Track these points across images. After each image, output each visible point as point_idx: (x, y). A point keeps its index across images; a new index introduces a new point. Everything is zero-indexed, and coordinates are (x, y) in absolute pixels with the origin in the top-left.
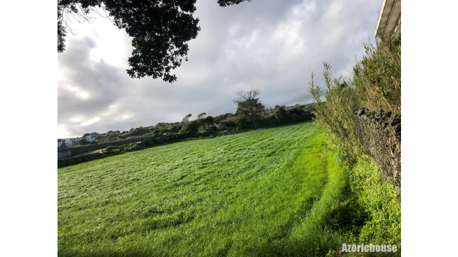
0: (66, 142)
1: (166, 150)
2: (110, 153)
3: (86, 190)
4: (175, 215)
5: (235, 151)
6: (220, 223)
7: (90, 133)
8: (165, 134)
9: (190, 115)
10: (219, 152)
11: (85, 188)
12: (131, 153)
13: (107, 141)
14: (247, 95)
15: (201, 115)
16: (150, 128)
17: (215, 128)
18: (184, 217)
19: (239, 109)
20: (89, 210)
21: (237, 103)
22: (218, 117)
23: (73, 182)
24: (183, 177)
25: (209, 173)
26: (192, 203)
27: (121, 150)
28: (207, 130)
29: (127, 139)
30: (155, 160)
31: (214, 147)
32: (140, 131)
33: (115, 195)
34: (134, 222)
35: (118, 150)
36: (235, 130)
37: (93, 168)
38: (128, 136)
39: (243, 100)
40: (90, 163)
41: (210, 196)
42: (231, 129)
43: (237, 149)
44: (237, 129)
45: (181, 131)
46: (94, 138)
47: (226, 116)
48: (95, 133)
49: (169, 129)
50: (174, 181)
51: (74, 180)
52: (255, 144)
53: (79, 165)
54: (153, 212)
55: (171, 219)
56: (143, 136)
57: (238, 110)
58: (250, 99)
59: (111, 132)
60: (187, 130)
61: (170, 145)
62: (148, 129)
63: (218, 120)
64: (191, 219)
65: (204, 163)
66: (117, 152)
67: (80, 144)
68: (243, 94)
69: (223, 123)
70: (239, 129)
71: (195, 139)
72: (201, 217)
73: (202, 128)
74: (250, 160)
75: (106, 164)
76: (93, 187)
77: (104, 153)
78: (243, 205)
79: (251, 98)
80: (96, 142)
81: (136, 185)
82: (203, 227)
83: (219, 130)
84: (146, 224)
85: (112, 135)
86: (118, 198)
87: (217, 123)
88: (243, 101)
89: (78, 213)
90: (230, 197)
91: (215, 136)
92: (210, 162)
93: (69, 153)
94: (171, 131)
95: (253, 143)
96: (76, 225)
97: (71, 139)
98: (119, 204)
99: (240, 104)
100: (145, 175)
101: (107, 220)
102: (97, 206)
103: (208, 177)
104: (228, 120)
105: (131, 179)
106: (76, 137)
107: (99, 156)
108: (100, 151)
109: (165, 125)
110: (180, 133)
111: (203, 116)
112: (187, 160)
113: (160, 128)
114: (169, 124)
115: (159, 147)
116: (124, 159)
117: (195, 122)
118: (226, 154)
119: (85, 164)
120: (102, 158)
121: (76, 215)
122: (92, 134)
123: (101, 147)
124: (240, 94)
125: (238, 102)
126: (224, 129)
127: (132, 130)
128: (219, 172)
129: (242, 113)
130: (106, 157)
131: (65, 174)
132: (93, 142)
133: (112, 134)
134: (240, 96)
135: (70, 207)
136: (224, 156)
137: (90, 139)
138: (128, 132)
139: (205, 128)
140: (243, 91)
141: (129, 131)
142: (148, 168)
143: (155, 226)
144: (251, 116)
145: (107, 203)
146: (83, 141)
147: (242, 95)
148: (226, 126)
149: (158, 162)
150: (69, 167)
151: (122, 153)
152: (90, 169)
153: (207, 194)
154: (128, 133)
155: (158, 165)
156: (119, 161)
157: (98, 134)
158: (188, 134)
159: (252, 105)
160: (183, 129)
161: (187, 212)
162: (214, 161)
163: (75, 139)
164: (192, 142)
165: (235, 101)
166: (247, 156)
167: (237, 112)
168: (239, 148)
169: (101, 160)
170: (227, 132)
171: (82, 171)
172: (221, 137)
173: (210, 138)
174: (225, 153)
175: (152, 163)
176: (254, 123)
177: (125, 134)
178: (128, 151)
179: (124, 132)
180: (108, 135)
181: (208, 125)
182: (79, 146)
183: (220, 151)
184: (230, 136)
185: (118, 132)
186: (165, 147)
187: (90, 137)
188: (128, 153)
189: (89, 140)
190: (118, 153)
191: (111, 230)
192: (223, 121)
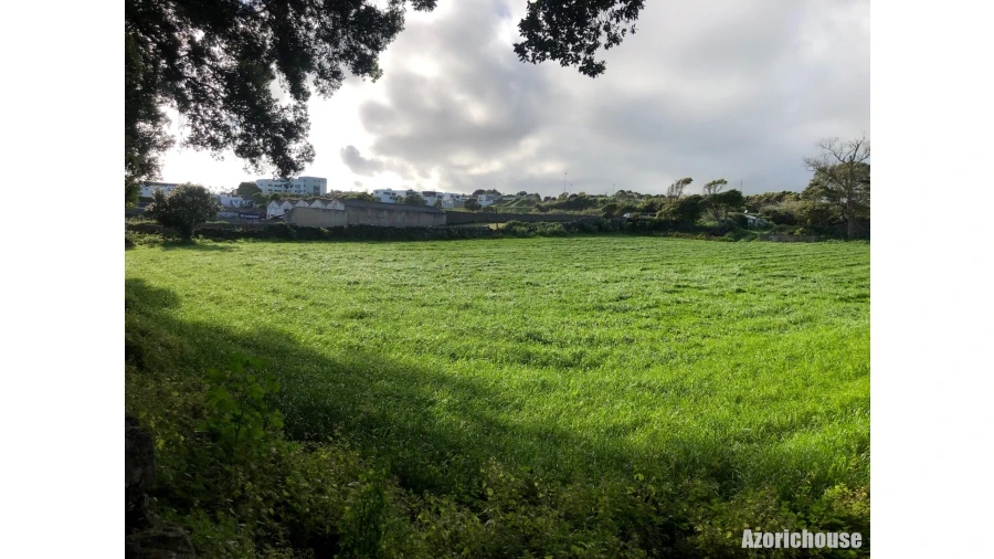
0: (444, 199)
1: (617, 247)
2: (509, 233)
3: (445, 282)
4: (567, 353)
5: (767, 277)
6: (644, 385)
7: (486, 189)
8: (627, 215)
9: (688, 181)
10: (725, 271)
11: (445, 278)
12: (547, 239)
13: (512, 209)
14: (847, 150)
15: (714, 183)
16: (600, 199)
17: (743, 221)
18: (583, 360)
19: (817, 184)
20: (435, 309)
21: (811, 168)
22: (761, 198)
23: (432, 265)
24: (622, 298)
25: (679, 302)
26: (612, 342)
27: (530, 231)
28: (723, 221)
29: (550, 213)
30: (585, 261)
31: (724, 260)
32: (580, 201)
33: (486, 299)
34: (494, 344)
35: (524, 229)
36: (792, 234)
37: (472, 252)
38: (552, 207)
39: (833, 161)
40: (470, 242)
41: (652, 339)
42: (781, 230)
43: (775, 273)
44: (797, 232)
45: (660, 215)
46: (492, 201)
47: (780, 197)
48: (494, 192)
49: (638, 206)
50: (600, 301)
51: (434, 265)
52: (826, 271)
53: (452, 243)
54: (535, 337)
55: (556, 355)
56: (583, 213)
57: (811, 185)
58: (852, 162)
59: (523, 194)
60: (674, 213)
61: (629, 240)
62: (595, 201)
63: (758, 205)
64: (594, 365)
65: (680, 283)
66: (523, 232)
67: (466, 207)
68: (837, 146)
69: (767, 213)
70: (802, 232)
71: (688, 237)
72: (613, 367)
73: (711, 215)
74: (788, 300)
75: (496, 250)
76: (457, 280)
77: (498, 230)
78: (711, 371)
79: (856, 160)
80: (492, 209)
81: (529, 291)
82: (608, 384)
83: (753, 228)
84: (515, 352)
85: (525, 200)
86: (485, 304)
87: (753, 209)
88: (831, 164)
89: (419, 310)
90: (695, 351)
91: (737, 239)
92: (695, 284)
93: (444, 220)
94: (640, 210)
95: (824, 268)
96: (408, 326)
97: (452, 196)
98: (485, 312)
99: (822, 170)
100: (553, 279)
101: (455, 331)
102: (450, 306)
103: (673, 309)
104: (783, 207)
105: (524, 281)
106: (460, 193)
107: (489, 234)
108: (493, 226)
109: (632, 197)
110: (656, 218)
111: (719, 186)
112: (648, 272)
113: (621, 202)
114: (641, 196)
115: (603, 239)
116: (530, 248)
117: (697, 198)
118: (740, 278)
119: (461, 243)
120: (494, 238)
121: (414, 311)
122: (489, 192)
123: (498, 218)
124: (826, 145)
125: (816, 164)
126: (767, 227)
127: (564, 195)
128: (699, 306)
129: (822, 194)
130: (502, 237)
131: (425, 252)
132: (488, 208)
133: (524, 198)
134: (826, 151)
135: (410, 299)
136: (732, 281)
137: (483, 201)
138: (554, 199)
139: (717, 215)
140: (837, 139)
141: (557, 197)
142: (566, 270)
143: (526, 359)
144: (844, 206)
145: (467, 306)
146: (471, 202)
147: (833, 148)
148: (773, 219)
149: (590, 265)
150: (435, 243)
151: (529, 237)
152: (466, 252)
153: (649, 334)
154: (556, 202)
155: (588, 269)
156: (520, 250)
157: (499, 194)
158: (675, 222)
159: (853, 178)
160: (665, 209)
161: (592, 353)
162: (704, 285)
163: (458, 197)
164: (679, 243)
165: (808, 162)
166: (788, 291)
167: (808, 189)
168: (780, 273)
169: (490, 242)
170: (768, 235)
171: (454, 253)
172: (752, 243)
173: (723, 240)
174: (740, 275)
175: (578, 264)
176: (850, 225)
177: (548, 203)
178: (543, 234)
179: (547, 199)
180: (517, 200)
181: (727, 211)
182: (462, 210)
183: (731, 271)
184: (774, 244)
185: (537, 196)
186: (616, 240)
187: (483, 197)
188: (542, 239)
189: (479, 203)
190: (523, 235)
191: (454, 345)
192: (770, 207)
